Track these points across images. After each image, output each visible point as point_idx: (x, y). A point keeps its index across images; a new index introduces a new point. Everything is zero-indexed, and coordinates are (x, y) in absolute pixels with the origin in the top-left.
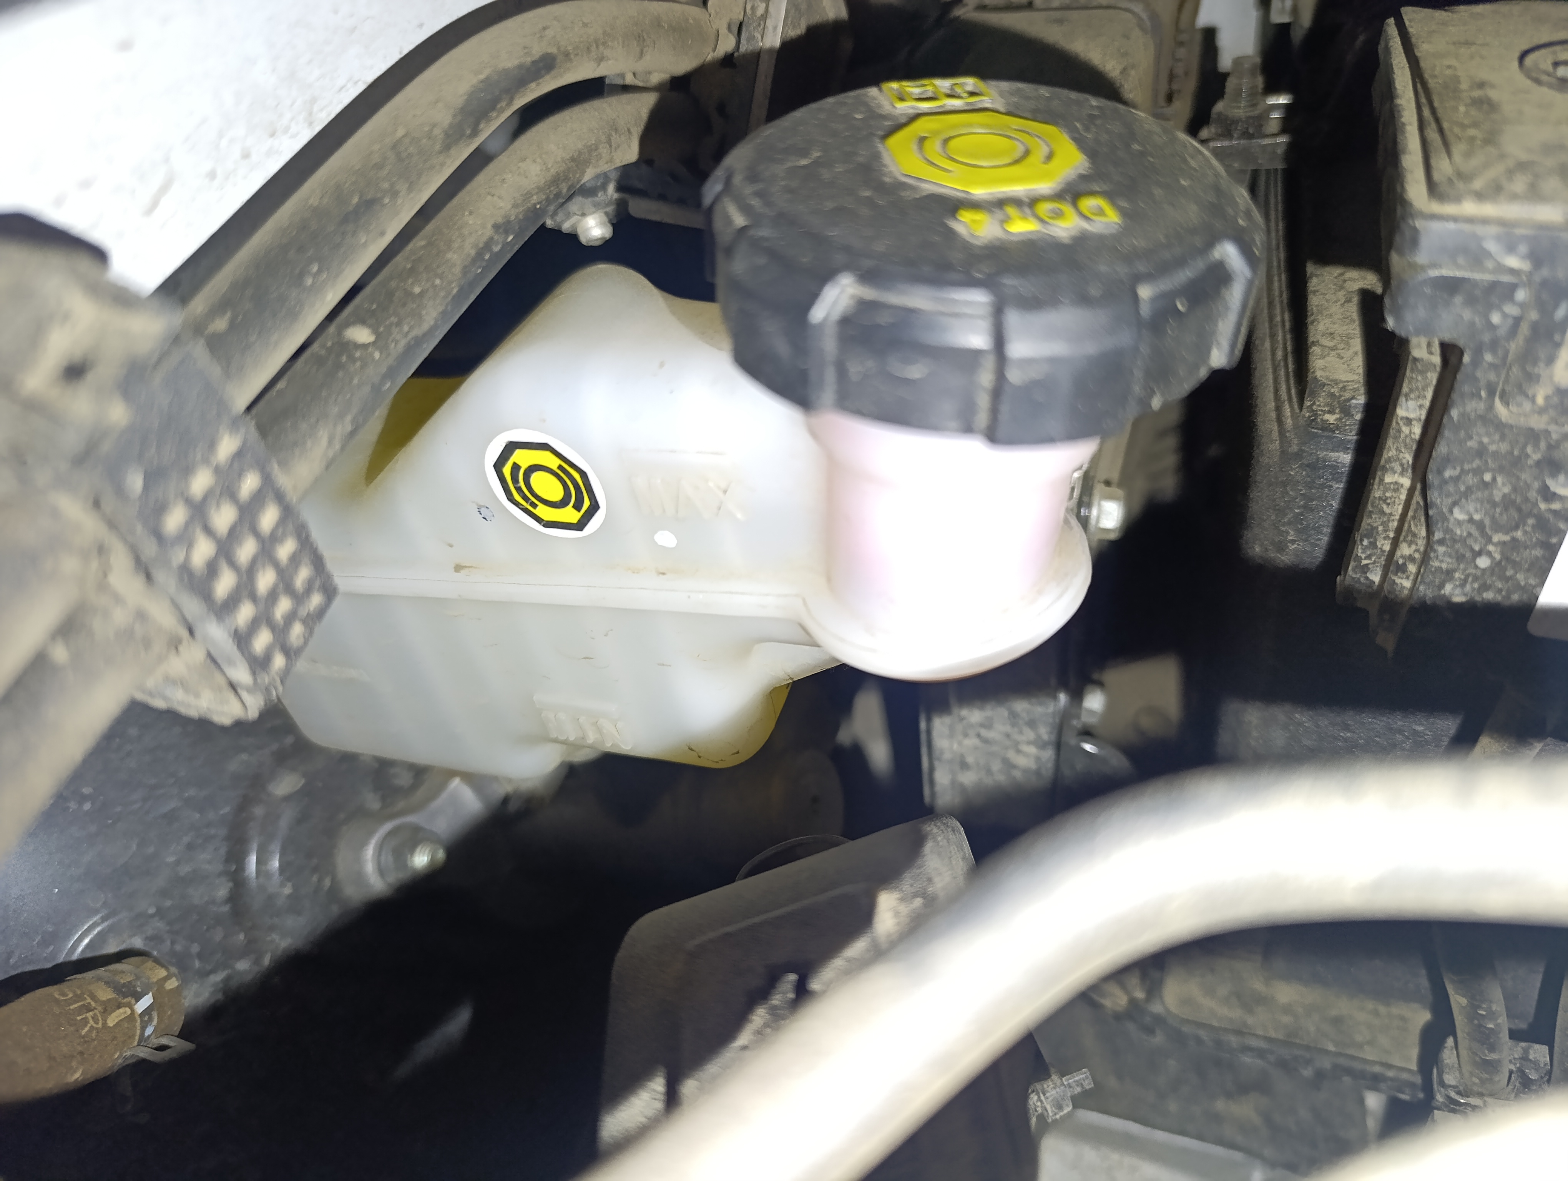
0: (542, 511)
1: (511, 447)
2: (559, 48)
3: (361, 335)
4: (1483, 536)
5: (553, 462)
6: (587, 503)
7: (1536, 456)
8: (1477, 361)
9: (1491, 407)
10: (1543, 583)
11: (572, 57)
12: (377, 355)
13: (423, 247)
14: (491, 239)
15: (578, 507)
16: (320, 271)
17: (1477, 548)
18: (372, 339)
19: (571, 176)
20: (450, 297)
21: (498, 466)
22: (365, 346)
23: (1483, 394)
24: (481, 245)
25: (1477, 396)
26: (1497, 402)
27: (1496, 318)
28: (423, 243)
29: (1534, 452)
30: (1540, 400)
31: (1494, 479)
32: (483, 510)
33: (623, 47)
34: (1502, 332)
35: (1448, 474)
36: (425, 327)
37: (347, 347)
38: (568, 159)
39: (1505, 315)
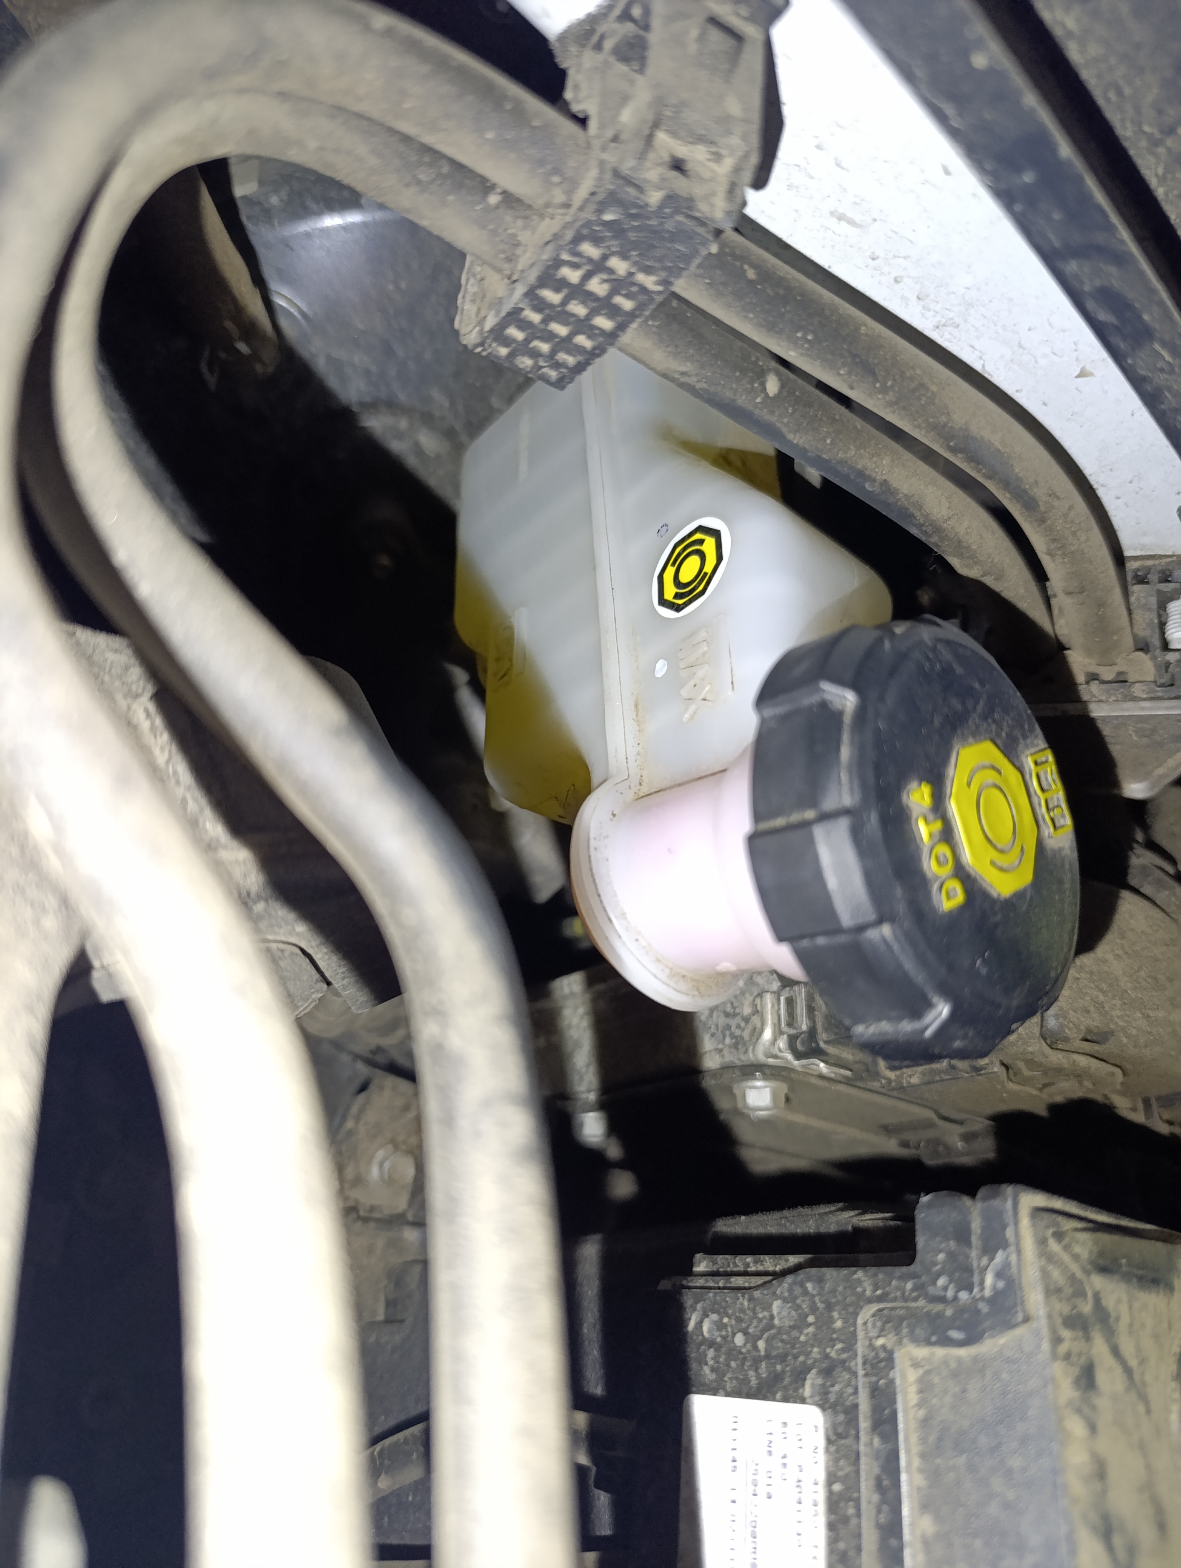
0: (670, 571)
1: (716, 534)
2: (1045, 512)
3: (772, 386)
4: (761, 1331)
5: (708, 569)
6: (680, 602)
7: (833, 1354)
8: (904, 1278)
9: (870, 1301)
10: (728, 1395)
11: (1043, 526)
12: (758, 400)
13: (856, 427)
14: (875, 480)
15: (677, 596)
16: (809, 341)
17: (751, 1330)
18: (771, 395)
19: (946, 543)
20: (819, 454)
21: (701, 529)
22: (764, 389)
23: (879, 1292)
24: (867, 473)
25: (876, 1287)
26: (874, 1307)
27: (941, 1282)
28: (859, 427)
29: (837, 1351)
30: (880, 1342)
31: (810, 1325)
32: (665, 528)
33: (1068, 574)
34: (931, 1290)
35: (809, 1286)
36: (790, 436)
37: (761, 376)
38: (958, 538)
39: (945, 1288)
